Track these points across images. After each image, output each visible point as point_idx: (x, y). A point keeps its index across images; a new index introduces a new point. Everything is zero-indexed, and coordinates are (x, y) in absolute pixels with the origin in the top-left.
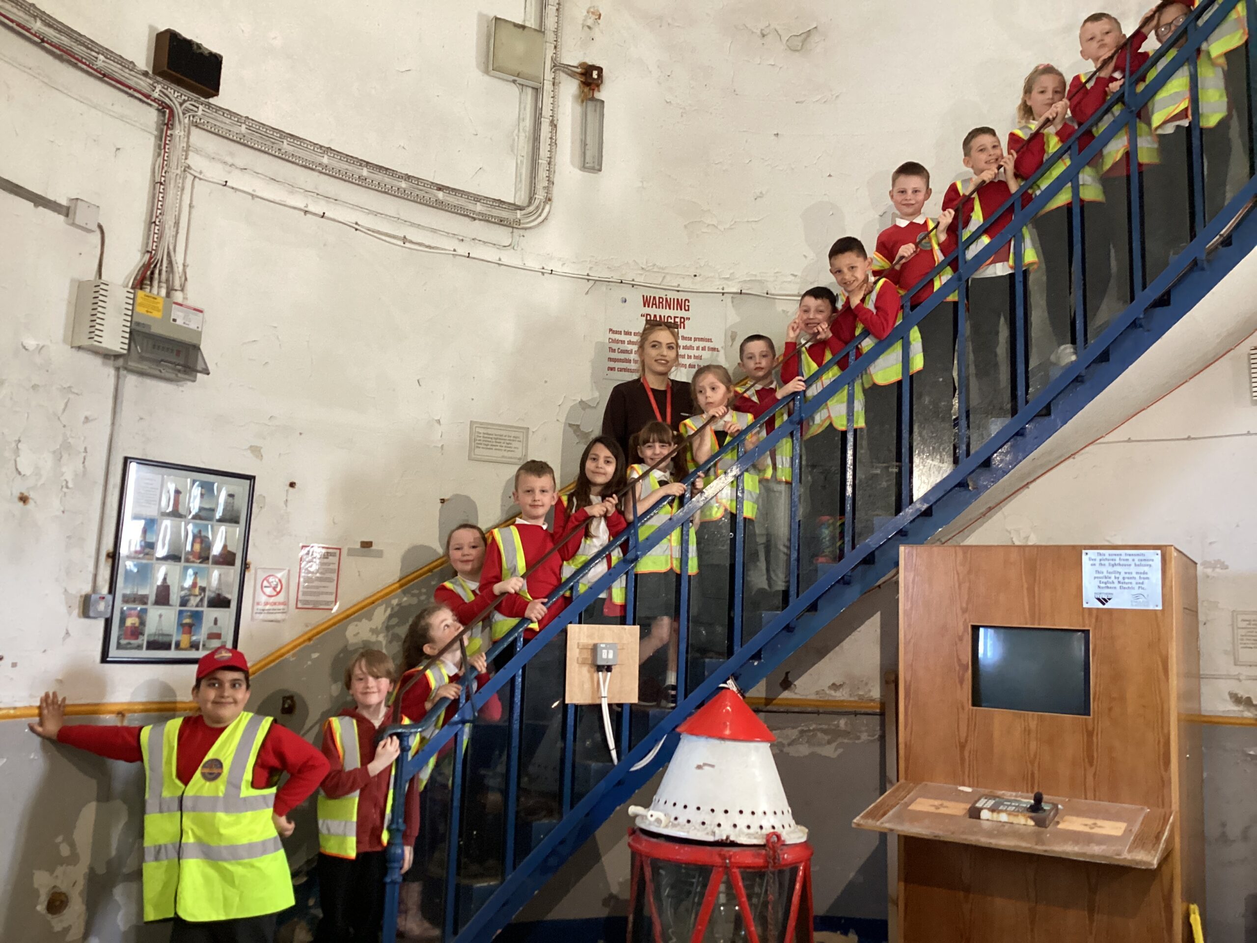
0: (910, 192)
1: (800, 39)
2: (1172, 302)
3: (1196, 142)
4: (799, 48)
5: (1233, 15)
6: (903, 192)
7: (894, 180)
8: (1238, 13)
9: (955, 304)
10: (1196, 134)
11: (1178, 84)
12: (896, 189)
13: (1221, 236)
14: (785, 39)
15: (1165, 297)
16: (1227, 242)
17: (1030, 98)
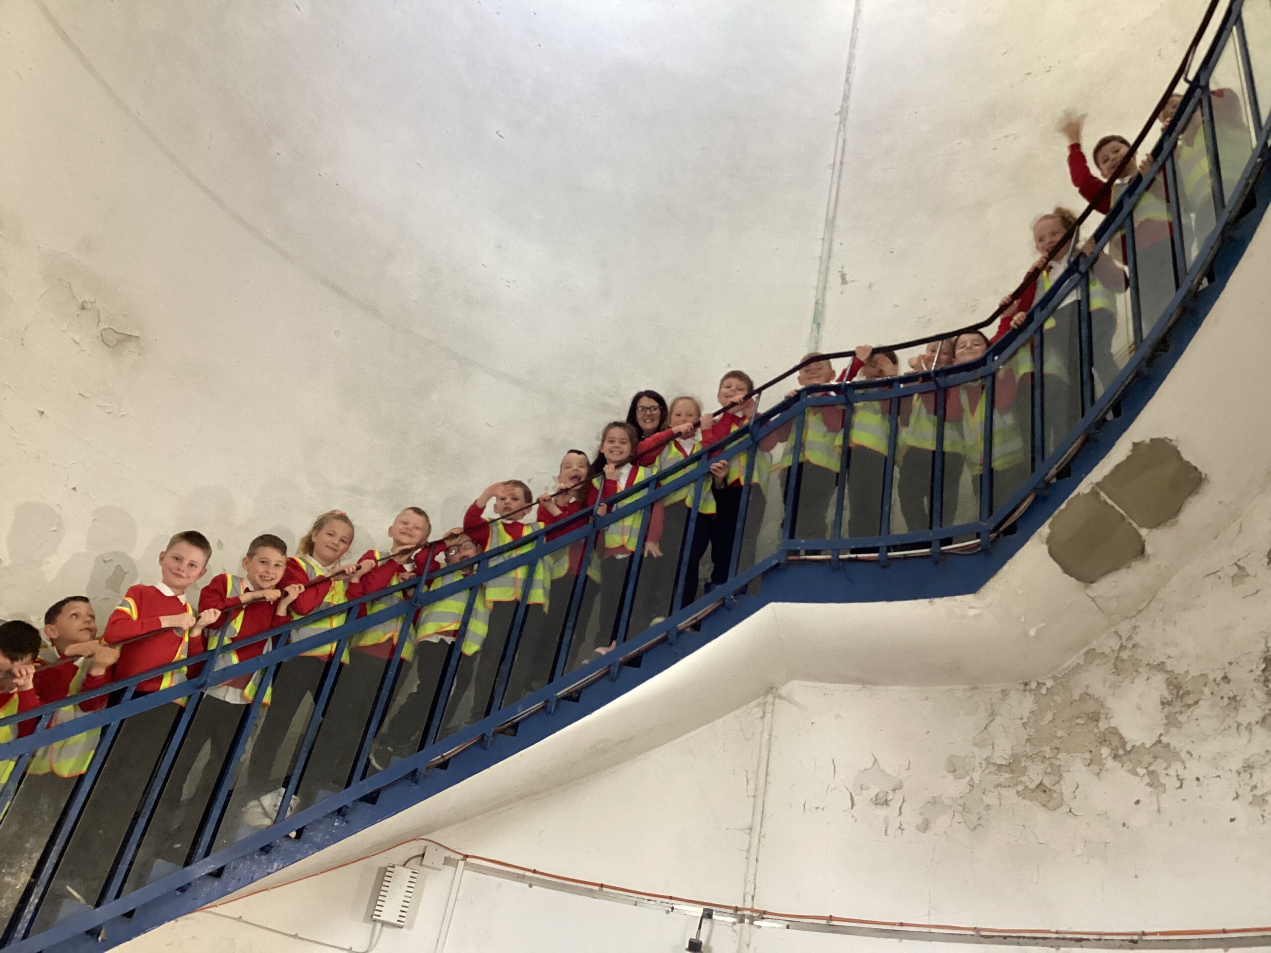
0: (186, 562)
1: (117, 336)
2: (378, 802)
3: (453, 662)
4: (111, 345)
5: (512, 574)
6: (178, 559)
7: (173, 543)
8: (517, 574)
9: (182, 709)
10: (456, 654)
11: (454, 605)
12: (171, 552)
13: (443, 757)
14: (103, 326)
15: (375, 795)
16: (444, 765)
17: (316, 535)
